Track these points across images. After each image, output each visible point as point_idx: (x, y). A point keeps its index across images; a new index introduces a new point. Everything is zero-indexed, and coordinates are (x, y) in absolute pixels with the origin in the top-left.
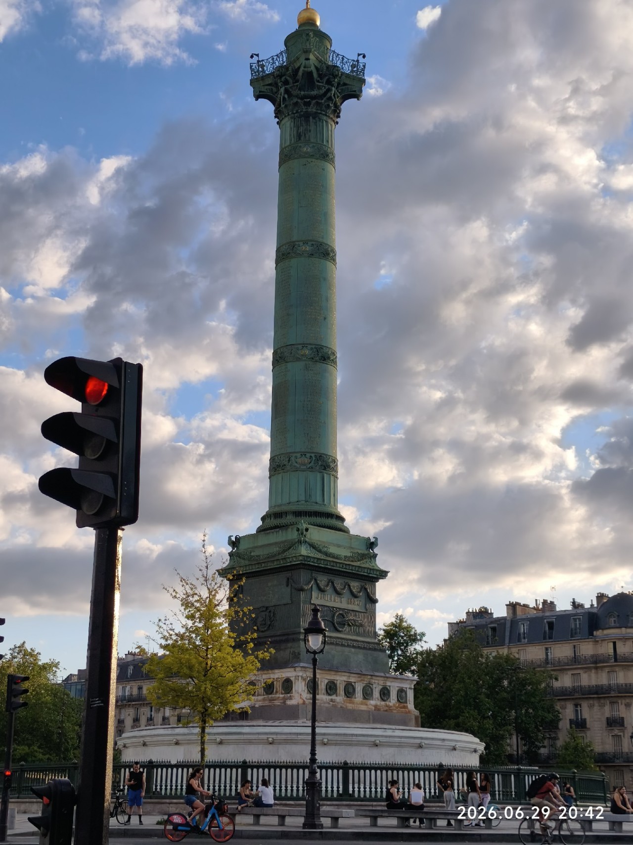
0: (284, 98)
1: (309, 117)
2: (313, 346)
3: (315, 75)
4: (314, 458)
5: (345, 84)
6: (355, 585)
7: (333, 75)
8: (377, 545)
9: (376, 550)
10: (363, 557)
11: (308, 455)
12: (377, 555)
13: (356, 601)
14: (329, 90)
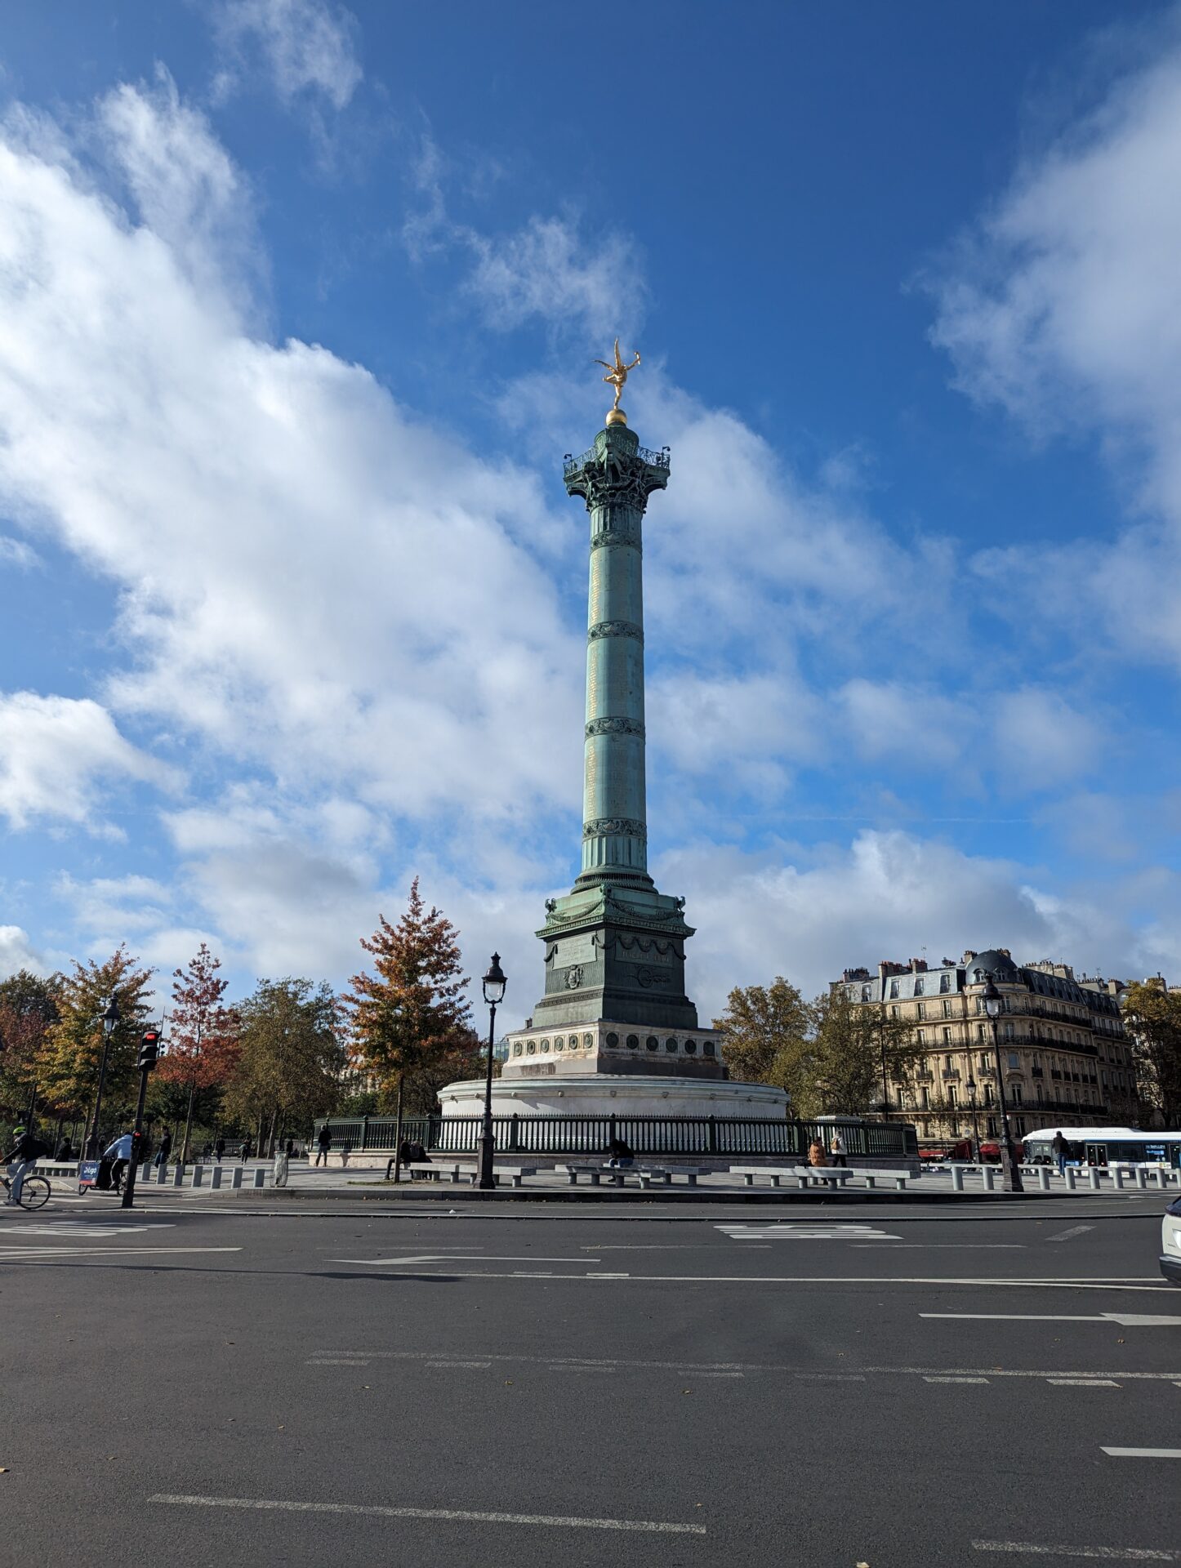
0: (592, 492)
1: (614, 507)
2: (619, 719)
3: (619, 468)
4: (620, 824)
5: (649, 476)
6: (663, 943)
7: (636, 467)
8: (684, 904)
9: (683, 909)
10: (669, 916)
11: (615, 821)
12: (684, 913)
13: (664, 958)
14: (633, 481)
